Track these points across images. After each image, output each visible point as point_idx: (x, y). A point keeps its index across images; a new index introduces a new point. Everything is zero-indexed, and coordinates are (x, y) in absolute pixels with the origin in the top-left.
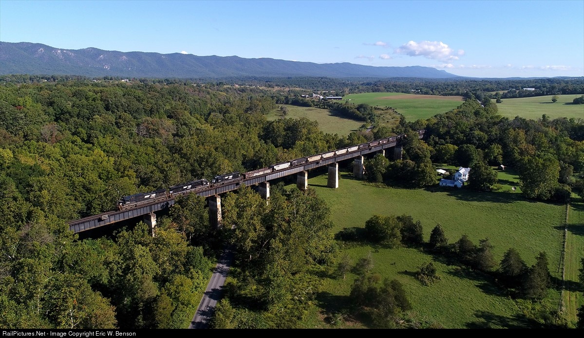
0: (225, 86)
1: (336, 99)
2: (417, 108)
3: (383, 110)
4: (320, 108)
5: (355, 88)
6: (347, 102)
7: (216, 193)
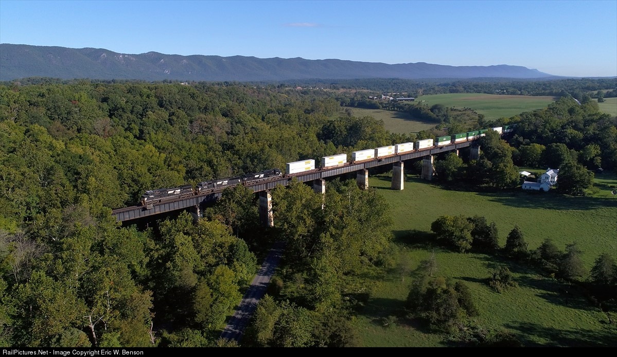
0: (287, 89)
1: (408, 100)
2: (500, 108)
3: (460, 111)
4: (389, 110)
5: (429, 89)
6: (419, 103)
7: (267, 188)
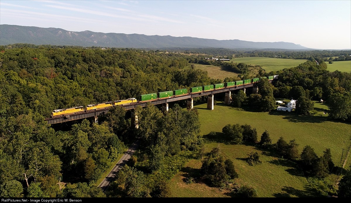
0: (160, 53)
1: (226, 60)
3: (253, 67)
4: (215, 65)
5: (239, 55)
6: (232, 62)
7: (135, 108)
